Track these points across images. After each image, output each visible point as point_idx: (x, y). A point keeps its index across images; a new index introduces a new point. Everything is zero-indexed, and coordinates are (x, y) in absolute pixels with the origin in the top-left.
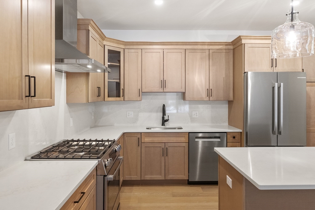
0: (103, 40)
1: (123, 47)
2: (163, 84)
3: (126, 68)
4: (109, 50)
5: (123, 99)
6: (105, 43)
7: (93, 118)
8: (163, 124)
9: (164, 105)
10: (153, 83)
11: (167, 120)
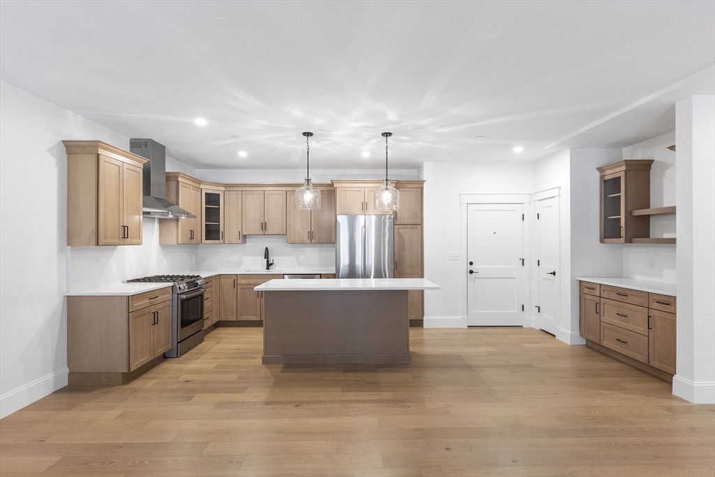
0: (200, 184)
1: (223, 189)
2: (264, 226)
3: (227, 211)
4: (206, 194)
5: (222, 242)
6: (202, 186)
7: (194, 261)
8: (268, 268)
9: (267, 249)
10: (252, 226)
11: (272, 264)
